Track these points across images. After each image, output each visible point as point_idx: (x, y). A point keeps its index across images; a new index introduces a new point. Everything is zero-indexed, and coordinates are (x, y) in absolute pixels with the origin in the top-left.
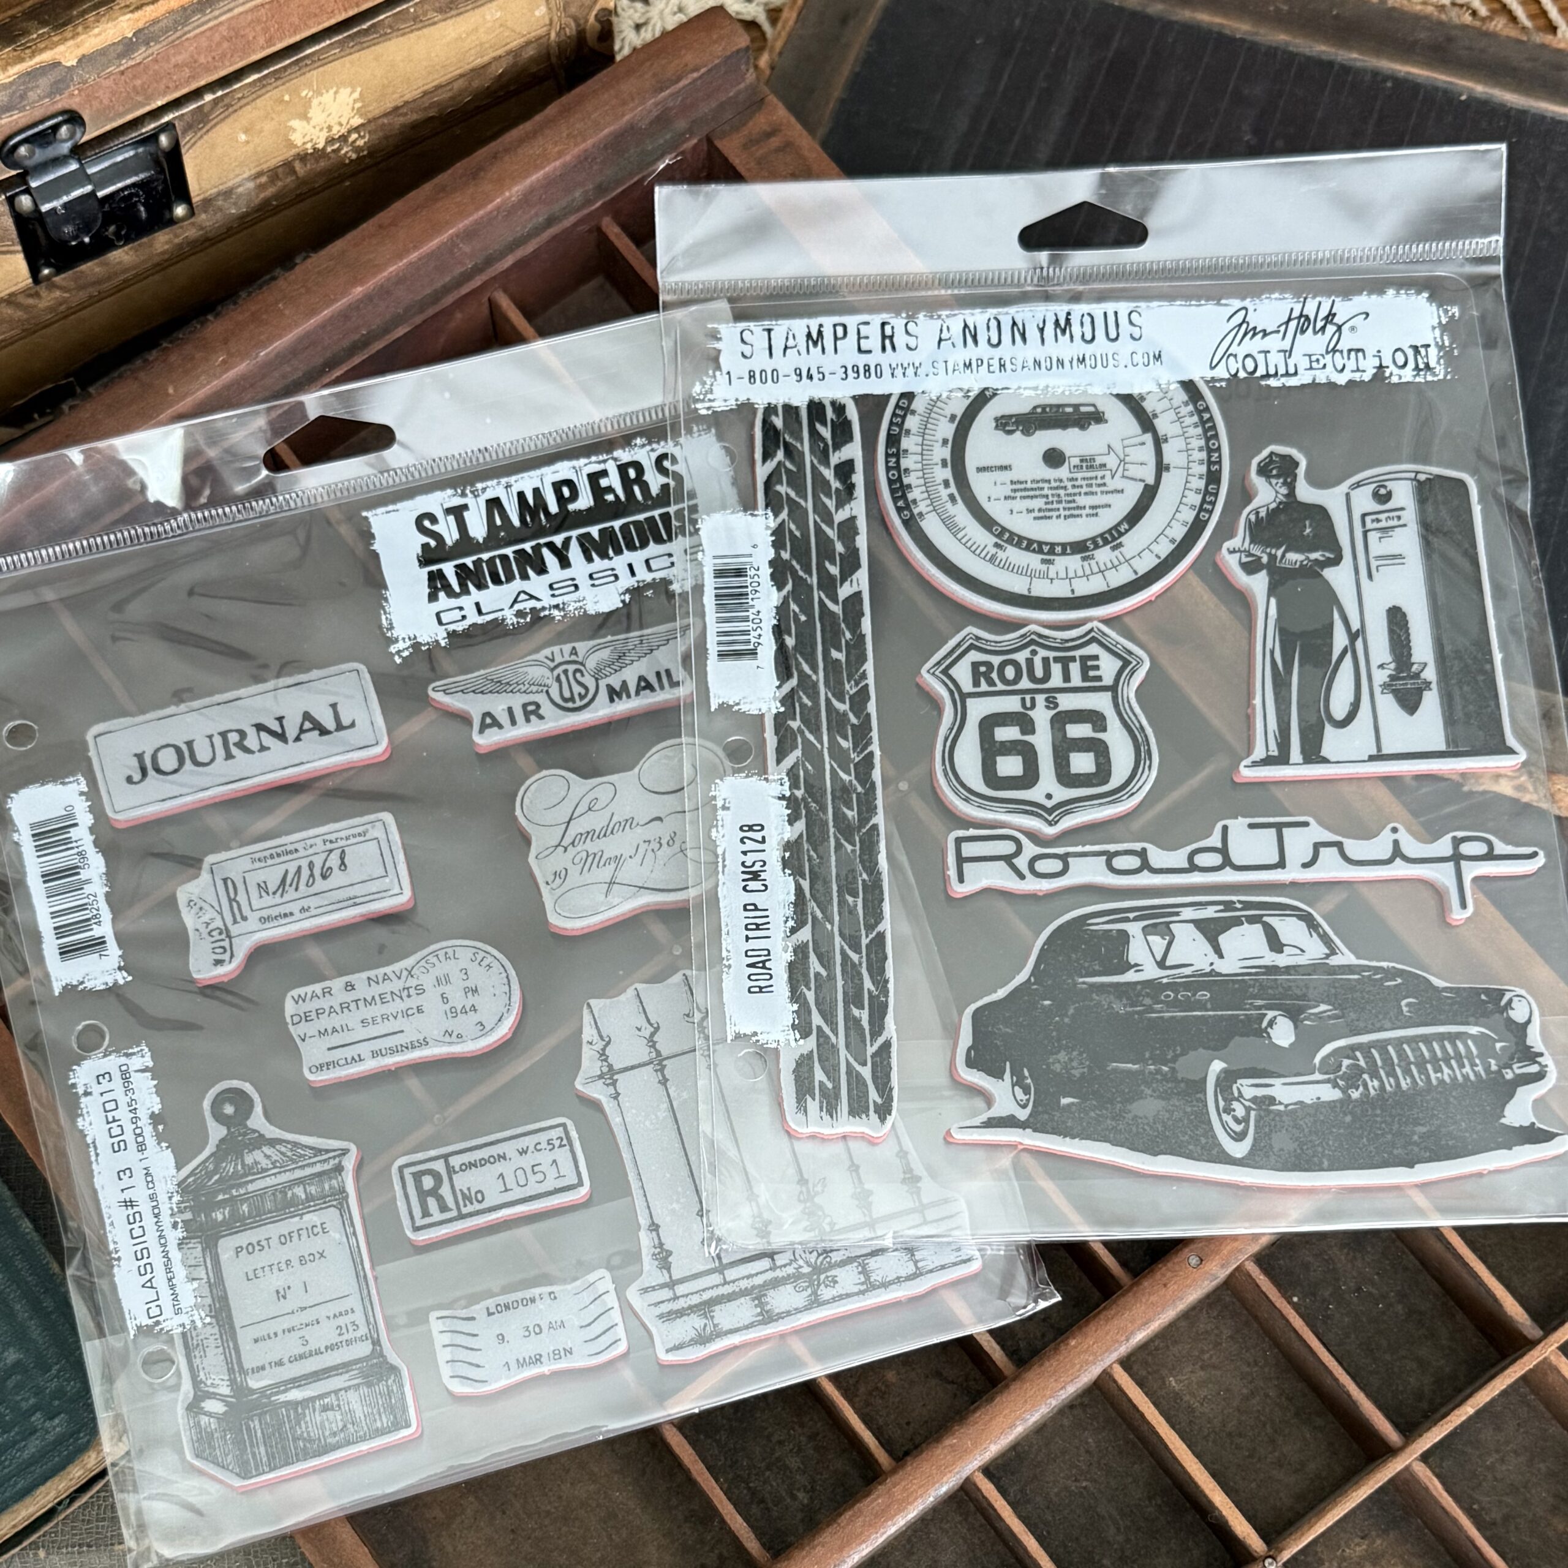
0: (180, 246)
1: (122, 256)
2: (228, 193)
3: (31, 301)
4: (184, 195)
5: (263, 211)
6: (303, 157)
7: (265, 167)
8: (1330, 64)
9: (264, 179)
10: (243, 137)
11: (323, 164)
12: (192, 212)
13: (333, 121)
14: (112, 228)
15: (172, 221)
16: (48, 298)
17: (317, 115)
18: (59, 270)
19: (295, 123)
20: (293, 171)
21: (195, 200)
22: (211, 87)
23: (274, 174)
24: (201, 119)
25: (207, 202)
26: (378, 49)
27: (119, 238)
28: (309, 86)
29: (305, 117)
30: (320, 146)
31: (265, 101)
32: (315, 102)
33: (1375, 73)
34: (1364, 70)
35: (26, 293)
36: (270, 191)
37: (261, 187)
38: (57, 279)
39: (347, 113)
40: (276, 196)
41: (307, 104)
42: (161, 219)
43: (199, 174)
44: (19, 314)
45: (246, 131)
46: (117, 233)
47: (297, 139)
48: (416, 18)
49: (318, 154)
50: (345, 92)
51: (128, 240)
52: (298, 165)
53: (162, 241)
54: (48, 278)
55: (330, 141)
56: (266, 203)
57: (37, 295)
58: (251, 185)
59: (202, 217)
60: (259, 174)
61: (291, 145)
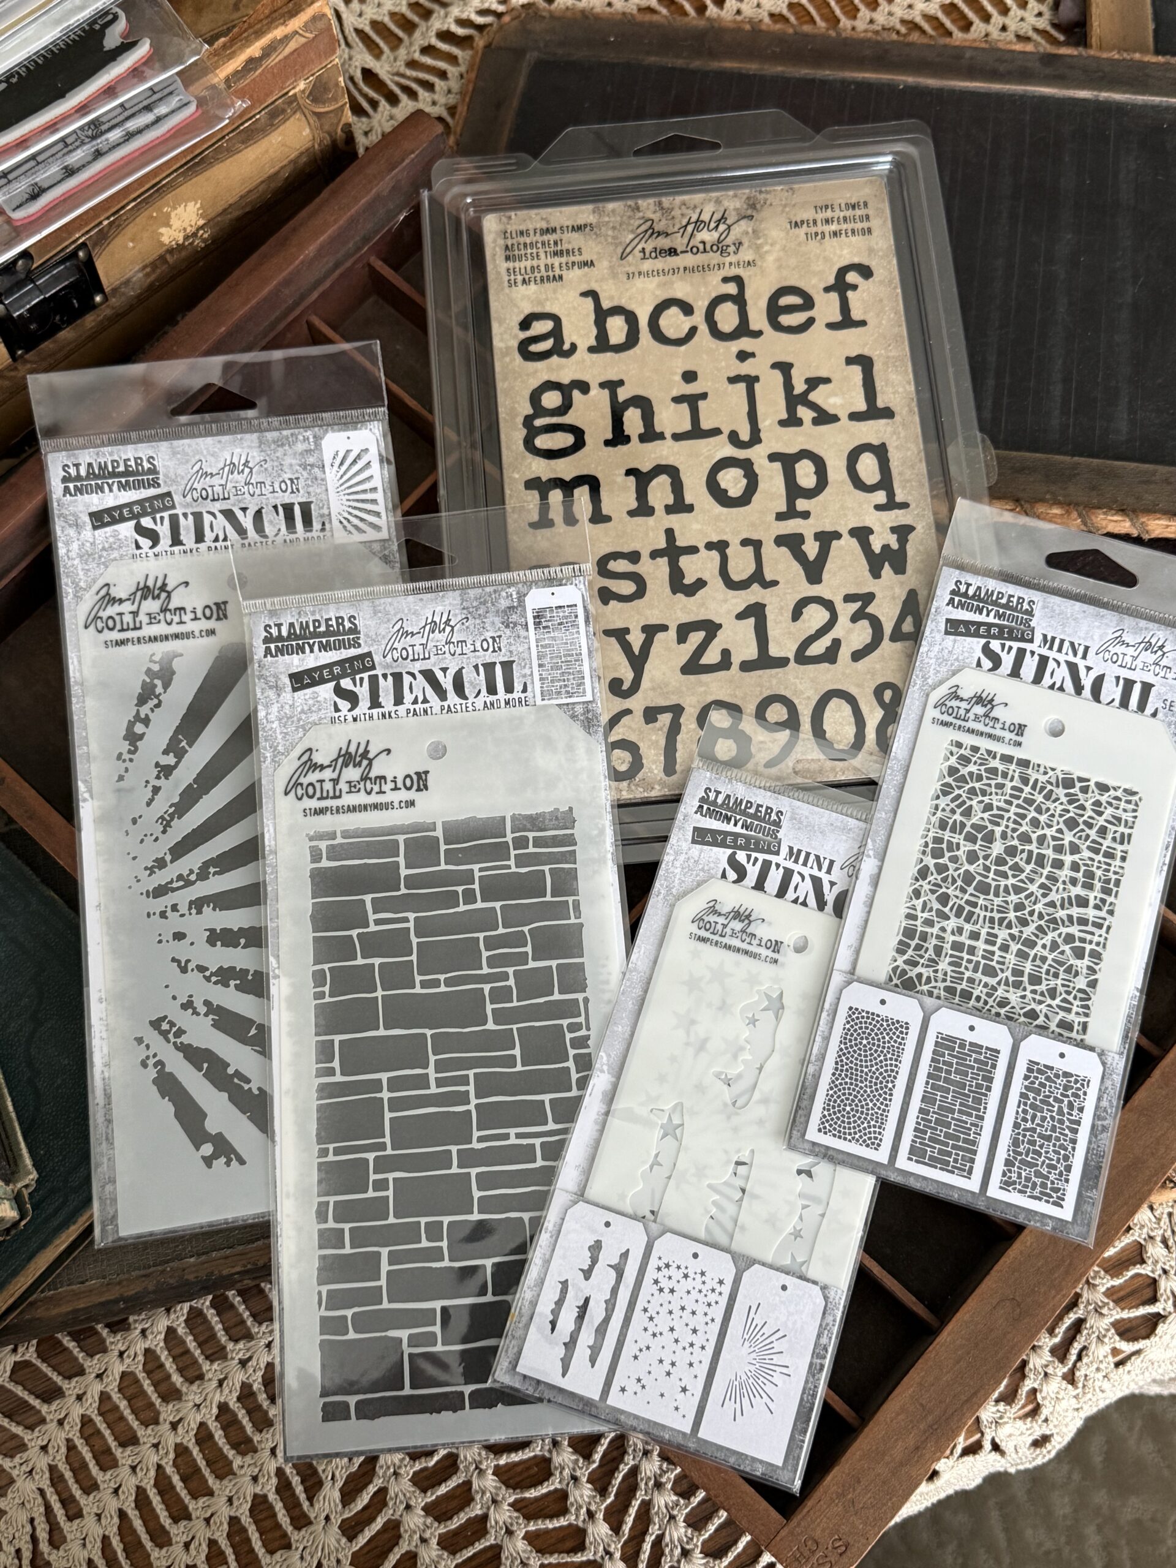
0: (102, 322)
1: (65, 335)
2: (127, 282)
3: (13, 374)
4: (100, 289)
5: (151, 290)
6: (171, 251)
7: (147, 261)
9: (148, 270)
10: (131, 244)
11: (184, 254)
12: (106, 299)
13: (186, 224)
14: (57, 318)
15: (94, 307)
16: (23, 369)
17: (176, 223)
18: (28, 350)
19: (163, 230)
20: (166, 262)
21: (107, 290)
23: (154, 265)
24: (103, 237)
25: (115, 290)
26: (209, 173)
27: (63, 323)
28: (168, 206)
29: (170, 226)
30: (181, 242)
31: (141, 220)
32: (173, 215)
33: (844, 82)
37: (147, 275)
38: (27, 356)
39: (194, 218)
41: (168, 216)
42: (88, 307)
43: (107, 274)
44: (7, 383)
45: (132, 241)
46: (61, 320)
47: (166, 240)
49: (180, 247)
50: (191, 205)
51: (69, 322)
53: (90, 321)
54: (21, 356)
55: (186, 238)
56: (151, 285)
57: (16, 369)
58: (140, 275)
59: (113, 301)
60: (144, 268)
61: (162, 244)
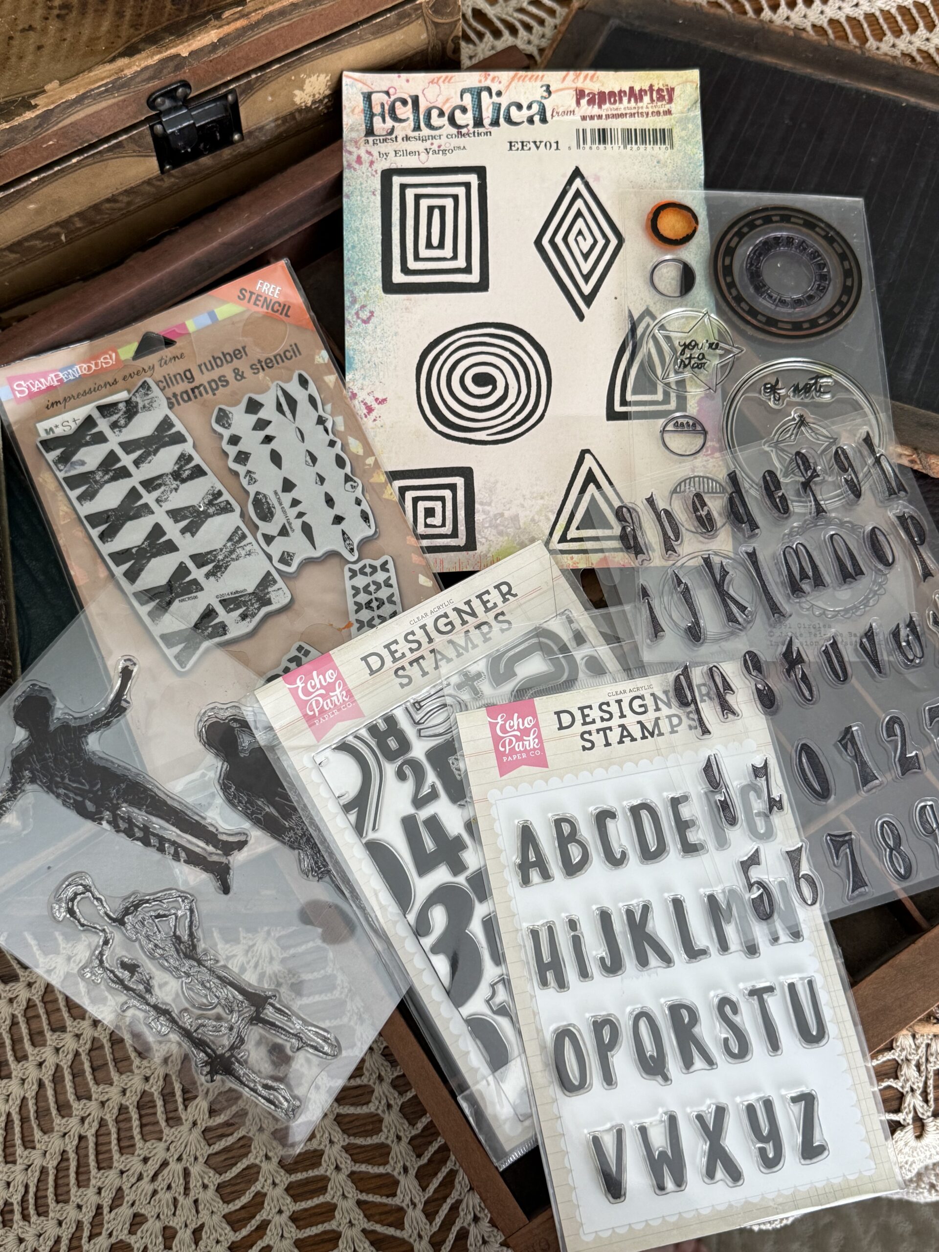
0: (236, 156)
1: (206, 161)
2: (261, 129)
3: (159, 183)
4: (239, 129)
5: (278, 139)
6: (300, 110)
7: (280, 115)
8: (834, 85)
9: (280, 122)
10: (270, 98)
11: (310, 115)
12: (242, 138)
13: (316, 91)
14: (202, 145)
15: (232, 142)
16: (168, 182)
17: (308, 88)
18: (174, 166)
19: (297, 92)
20: (294, 118)
21: (244, 131)
22: (255, 71)
23: (285, 119)
24: (249, 89)
25: (250, 133)
26: (340, 53)
27: (206, 149)
28: (305, 73)
29: (301, 88)
30: (309, 105)
31: (282, 80)
32: (307, 81)
33: (858, 92)
34: (851, 89)
35: (157, 178)
36: (282, 129)
37: (278, 126)
38: (173, 172)
39: (323, 87)
40: (285, 131)
41: (303, 81)
42: (228, 142)
43: (247, 118)
44: (153, 190)
45: (272, 95)
46: (205, 147)
47: (297, 100)
48: (360, 38)
49: (308, 109)
51: (211, 151)
52: (297, 115)
53: (227, 153)
54: (169, 170)
55: (314, 102)
56: (281, 134)
57: (162, 180)
58: (273, 125)
59: (248, 141)
60: (277, 119)
61: (294, 103)
